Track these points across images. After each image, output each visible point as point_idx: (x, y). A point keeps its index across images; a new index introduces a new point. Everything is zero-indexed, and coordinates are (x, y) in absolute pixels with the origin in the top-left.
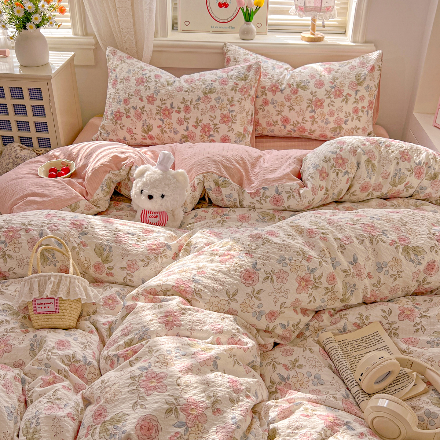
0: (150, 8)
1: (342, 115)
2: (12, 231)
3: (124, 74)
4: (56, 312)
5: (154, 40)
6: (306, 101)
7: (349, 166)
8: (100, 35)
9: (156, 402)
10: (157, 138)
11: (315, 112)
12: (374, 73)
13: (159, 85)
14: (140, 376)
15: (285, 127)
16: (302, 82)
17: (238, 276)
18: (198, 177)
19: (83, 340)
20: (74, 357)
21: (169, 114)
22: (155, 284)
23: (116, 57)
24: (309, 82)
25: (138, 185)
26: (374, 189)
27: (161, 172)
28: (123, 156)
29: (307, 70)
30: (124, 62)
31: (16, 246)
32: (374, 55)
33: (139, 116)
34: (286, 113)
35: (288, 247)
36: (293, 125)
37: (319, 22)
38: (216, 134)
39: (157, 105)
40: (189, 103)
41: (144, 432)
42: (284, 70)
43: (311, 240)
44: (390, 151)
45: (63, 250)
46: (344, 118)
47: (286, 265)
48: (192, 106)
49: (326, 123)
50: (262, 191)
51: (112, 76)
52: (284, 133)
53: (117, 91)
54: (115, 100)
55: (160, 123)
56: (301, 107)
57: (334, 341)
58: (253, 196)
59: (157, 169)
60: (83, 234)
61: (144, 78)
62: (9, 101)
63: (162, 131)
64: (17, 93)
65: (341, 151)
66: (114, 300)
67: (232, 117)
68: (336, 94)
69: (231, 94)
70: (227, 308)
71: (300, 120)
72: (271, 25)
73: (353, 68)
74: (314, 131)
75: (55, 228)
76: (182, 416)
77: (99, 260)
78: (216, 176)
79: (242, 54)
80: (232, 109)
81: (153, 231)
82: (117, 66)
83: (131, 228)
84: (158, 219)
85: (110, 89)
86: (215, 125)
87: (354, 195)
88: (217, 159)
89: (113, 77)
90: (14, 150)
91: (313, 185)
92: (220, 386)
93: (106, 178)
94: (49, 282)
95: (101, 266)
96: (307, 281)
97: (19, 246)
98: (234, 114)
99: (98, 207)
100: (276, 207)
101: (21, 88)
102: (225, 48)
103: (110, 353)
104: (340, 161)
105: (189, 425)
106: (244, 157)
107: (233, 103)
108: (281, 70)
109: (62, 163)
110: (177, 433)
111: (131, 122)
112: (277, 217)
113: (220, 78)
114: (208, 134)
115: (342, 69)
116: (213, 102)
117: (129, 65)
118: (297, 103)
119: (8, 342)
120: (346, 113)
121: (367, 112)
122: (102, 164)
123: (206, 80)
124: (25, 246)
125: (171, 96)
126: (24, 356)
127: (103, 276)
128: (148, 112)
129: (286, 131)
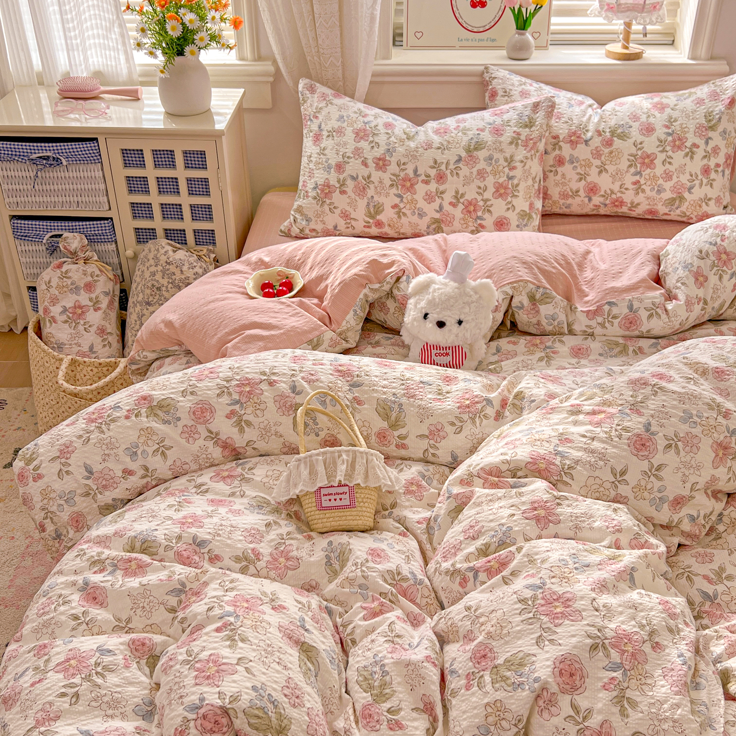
0: (372, 14)
1: (684, 179)
2: (249, 384)
3: (334, 124)
4: (351, 506)
5: (375, 65)
6: (626, 157)
8: (284, 59)
9: (573, 636)
10: (389, 225)
11: (641, 175)
12: (733, 110)
13: (393, 139)
14: (534, 598)
15: (590, 200)
16: (620, 126)
17: (625, 444)
18: (504, 289)
19: (402, 547)
20: (399, 574)
21: (412, 185)
22: (497, 460)
23: (316, 96)
24: (631, 127)
25: (418, 306)
27: (456, 285)
28: (385, 261)
29: (626, 107)
30: (331, 103)
31: (258, 407)
33: (361, 191)
34: (593, 177)
35: (693, 397)
36: (603, 196)
37: (636, 27)
38: (486, 216)
39: (392, 172)
40: (443, 167)
41: (566, 678)
42: (587, 109)
43: (722, 385)
45: (329, 410)
46: (687, 183)
47: (695, 426)
48: (448, 172)
49: (659, 192)
50: (606, 308)
51: (311, 128)
52: (587, 210)
53: (322, 151)
54: (320, 166)
55: (397, 200)
56: (619, 166)
58: (591, 316)
59: (447, 280)
60: (354, 385)
61: (368, 128)
62: (151, 173)
63: (400, 214)
64: (163, 159)
65: (722, 240)
66: (419, 486)
67: (513, 186)
68: (674, 146)
69: (509, 150)
70: (613, 494)
71: (616, 187)
72: (553, 33)
73: (700, 102)
74: (638, 204)
75: (313, 377)
76: (615, 655)
77: (385, 425)
78: (532, 286)
79: (517, 83)
80: (511, 174)
81: (456, 379)
82: (319, 110)
84: (449, 358)
85: (309, 147)
86: (486, 201)
88: (529, 259)
89: (315, 127)
90: (162, 251)
91: (687, 296)
92: (651, 609)
93: (361, 296)
94: (339, 462)
95: (387, 433)
96: (726, 448)
97: (262, 406)
98: (516, 181)
99: (347, 341)
100: (627, 333)
101: (171, 151)
102: (486, 75)
103: (458, 566)
104: (724, 257)
105: (627, 667)
106: (566, 254)
107: (513, 164)
108: (583, 107)
109: (279, 274)
110: (612, 678)
111: (348, 201)
112: (631, 349)
113: (490, 124)
114: (474, 216)
115: (681, 105)
116: (482, 165)
117: (340, 108)
118: (611, 161)
119: (291, 554)
120: (691, 176)
121: (723, 171)
122: (355, 275)
123: (469, 130)
124: (271, 406)
125: (414, 157)
126: (318, 574)
127: (392, 450)
128: (376, 184)
129: (591, 206)
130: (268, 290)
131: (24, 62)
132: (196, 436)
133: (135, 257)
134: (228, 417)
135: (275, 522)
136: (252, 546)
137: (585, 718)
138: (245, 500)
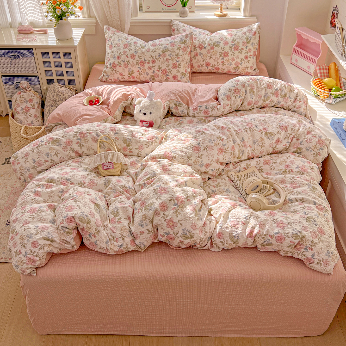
1: (239, 60)
2: (83, 133)
3: (116, 42)
4: (112, 168)
5: (131, 19)
6: (219, 53)
7: (241, 93)
8: (99, 18)
9: (165, 197)
10: (137, 78)
11: (224, 59)
12: (256, 36)
14: (157, 189)
15: (208, 68)
16: (216, 42)
17: (191, 149)
18: (166, 102)
19: (126, 179)
20: (125, 186)
21: (144, 64)
22: (155, 154)
23: (110, 32)
24: (220, 42)
25: (138, 108)
26: (255, 104)
27: (149, 101)
28: (128, 93)
29: (219, 35)
30: (115, 35)
32: (256, 25)
33: (126, 66)
34: (208, 60)
35: (213, 135)
36: (212, 66)
38: (170, 74)
39: (137, 59)
40: (154, 58)
41: (162, 207)
42: (206, 36)
43: (223, 131)
44: (262, 84)
45: (108, 141)
46: (240, 62)
47: (212, 143)
48: (156, 59)
49: (230, 65)
50: (199, 108)
51: (108, 43)
52: (207, 71)
53: (113, 52)
54: (112, 57)
55: (139, 69)
56: (216, 56)
57: (234, 175)
58: (194, 110)
59: (147, 100)
60: (116, 133)
61: (128, 44)
62: (52, 60)
63: (140, 74)
64: (56, 55)
65: (237, 85)
66: (135, 163)
67: (179, 64)
68: (235, 49)
69: (177, 52)
70: (188, 163)
71: (216, 64)
72: (197, 6)
73: (244, 33)
74: (224, 69)
75: (103, 131)
76: (176, 202)
77: (125, 145)
78: (175, 101)
79: (182, 26)
80: (178, 60)
81: (148, 131)
82: (111, 37)
83: (138, 130)
84: (148, 124)
85: (108, 50)
86: (169, 69)
87: (245, 107)
88: (175, 92)
89: (110, 43)
90: (57, 88)
91: (224, 104)
92: (189, 191)
93: (121, 105)
94: (109, 156)
95: (126, 148)
96: (222, 150)
97: (87, 140)
98: (179, 62)
99: (117, 119)
100: (206, 116)
101: (58, 53)
102: (171, 23)
103: (141, 183)
104: (237, 91)
105: (179, 205)
106: (188, 90)
107: (178, 57)
108: (204, 35)
109: (95, 97)
110: (175, 207)
111: (122, 69)
112: (207, 121)
113: (171, 42)
114: (166, 75)
115: (238, 34)
116: (168, 57)
117: (119, 36)
118: (214, 54)
119: (94, 182)
120: (241, 59)
121: (253, 57)
122: (118, 98)
123: (163, 44)
124: (90, 140)
125: (144, 54)
126: (102, 187)
127: (128, 153)
128: (131, 64)
129: (208, 70)
130: (91, 103)
131: (5, 19)
132: (67, 150)
133: (47, 89)
134: (77, 144)
135: (90, 174)
136: (83, 180)
137: (166, 217)
138: (82, 168)
